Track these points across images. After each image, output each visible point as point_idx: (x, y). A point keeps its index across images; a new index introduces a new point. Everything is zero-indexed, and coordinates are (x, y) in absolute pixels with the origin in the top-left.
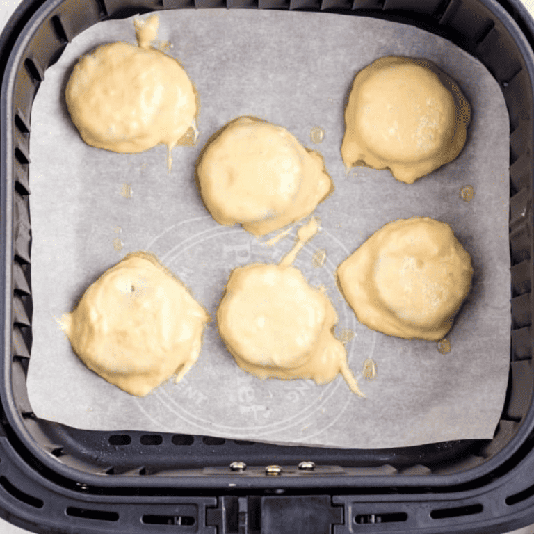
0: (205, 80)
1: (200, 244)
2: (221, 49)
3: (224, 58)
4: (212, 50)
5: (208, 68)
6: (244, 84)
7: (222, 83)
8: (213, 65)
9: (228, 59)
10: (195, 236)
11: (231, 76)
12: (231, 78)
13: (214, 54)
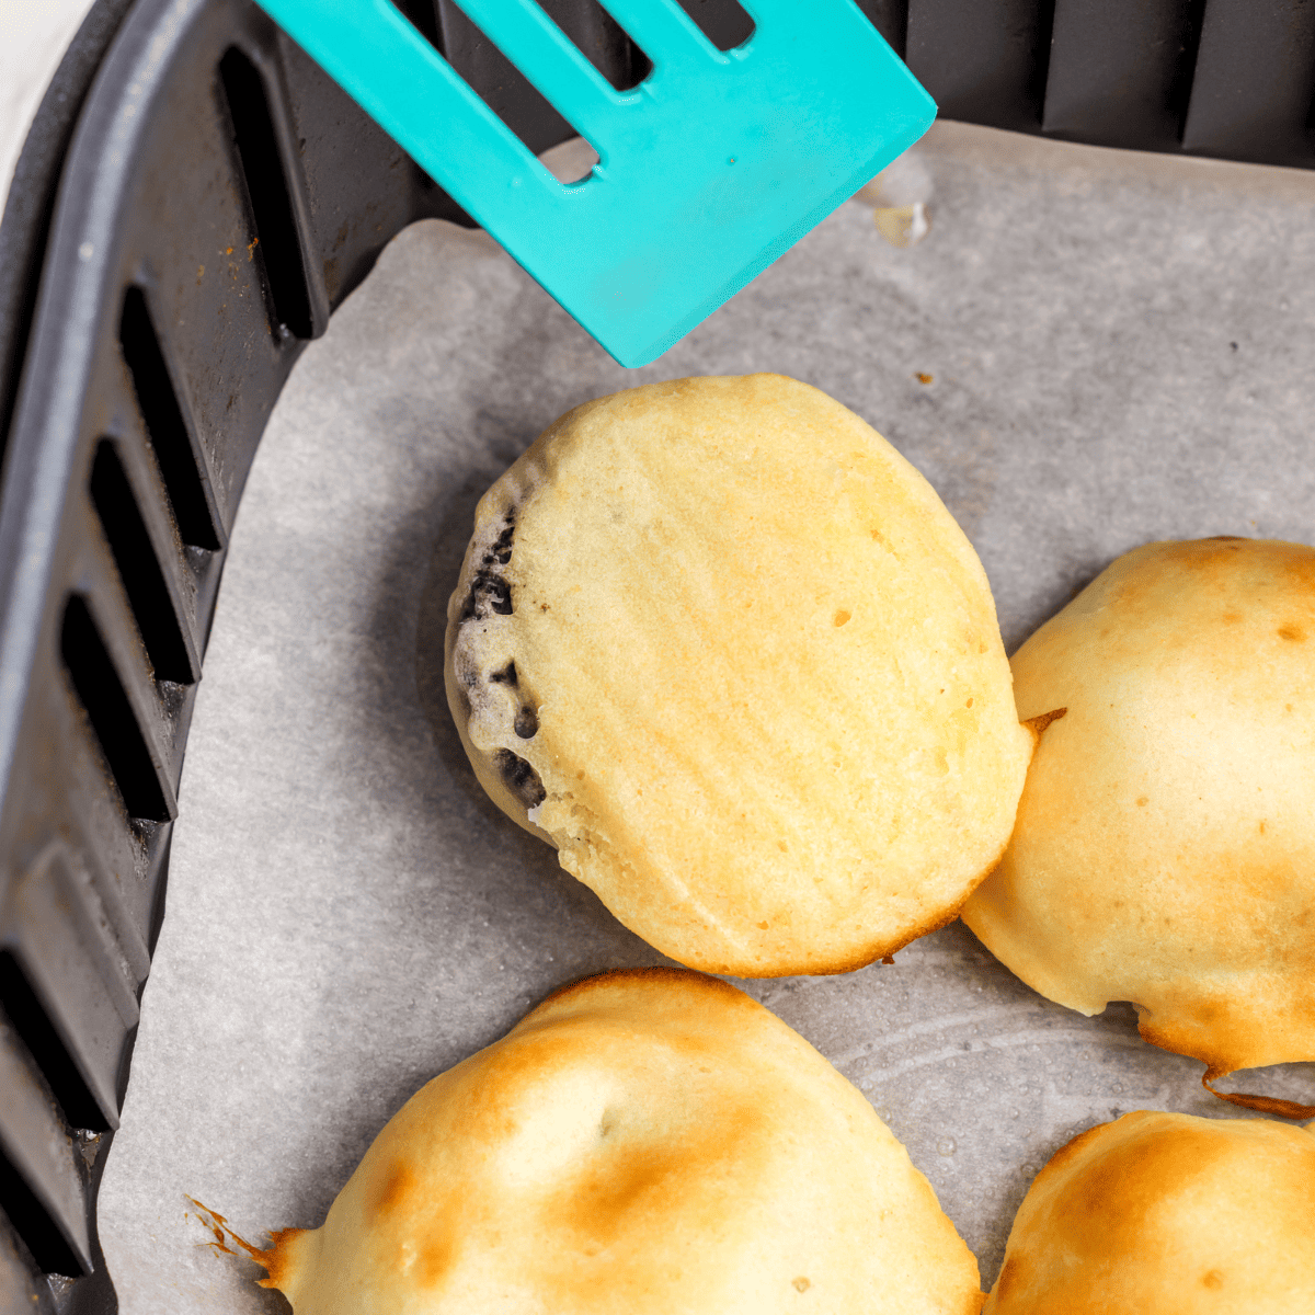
0: (1065, 375)
1: (942, 1067)
2: (1159, 261)
3: (1163, 299)
4: (1116, 260)
5: (1086, 330)
6: (1234, 411)
7: (1136, 393)
8: (1108, 321)
9: (1181, 305)
10: (923, 1028)
11: (1181, 371)
12: (1181, 381)
13: (1126, 280)
